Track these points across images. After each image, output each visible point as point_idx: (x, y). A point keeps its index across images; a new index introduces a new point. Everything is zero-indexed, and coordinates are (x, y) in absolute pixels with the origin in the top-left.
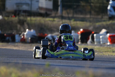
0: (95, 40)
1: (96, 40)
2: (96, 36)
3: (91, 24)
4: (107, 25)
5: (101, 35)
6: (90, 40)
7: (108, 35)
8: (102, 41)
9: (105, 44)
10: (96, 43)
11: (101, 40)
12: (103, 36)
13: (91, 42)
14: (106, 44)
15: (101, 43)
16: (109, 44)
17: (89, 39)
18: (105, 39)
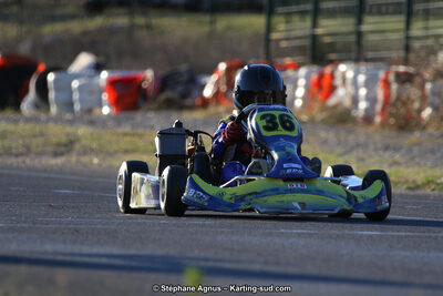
0: (52, 95)
1: (56, 98)
2: (55, 81)
3: (24, 29)
4: (85, 33)
5: (76, 76)
6: (32, 95)
7: (104, 75)
8: (81, 101)
9: (90, 111)
10: (54, 109)
11: (76, 96)
12: (83, 81)
13: (36, 106)
14: (97, 111)
15: (77, 107)
16: (106, 110)
17: (26, 92)
18: (91, 92)
